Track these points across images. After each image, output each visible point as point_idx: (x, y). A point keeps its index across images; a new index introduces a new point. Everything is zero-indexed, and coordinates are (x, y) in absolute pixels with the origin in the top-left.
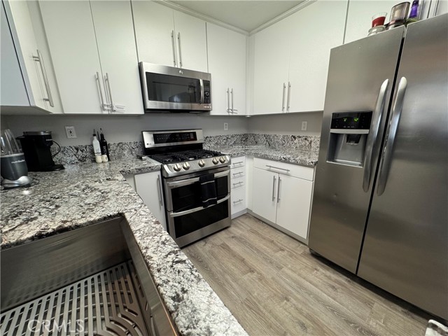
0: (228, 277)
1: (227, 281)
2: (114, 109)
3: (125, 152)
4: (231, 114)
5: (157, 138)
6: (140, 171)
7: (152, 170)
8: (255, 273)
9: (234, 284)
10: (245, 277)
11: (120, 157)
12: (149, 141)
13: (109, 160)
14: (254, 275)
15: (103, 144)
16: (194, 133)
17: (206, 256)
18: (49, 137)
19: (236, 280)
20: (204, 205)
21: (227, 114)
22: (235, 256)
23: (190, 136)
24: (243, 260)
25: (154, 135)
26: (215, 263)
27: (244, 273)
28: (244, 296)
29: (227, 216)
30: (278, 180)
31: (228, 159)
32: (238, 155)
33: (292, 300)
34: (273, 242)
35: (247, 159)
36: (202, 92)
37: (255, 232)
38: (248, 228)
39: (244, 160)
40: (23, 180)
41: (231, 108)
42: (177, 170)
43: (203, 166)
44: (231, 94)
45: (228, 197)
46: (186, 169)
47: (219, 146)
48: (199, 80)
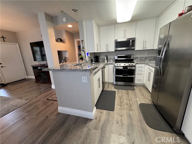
0: (121, 93)
2: (109, 51)
4: (144, 49)
6: (109, 64)
7: (112, 64)
10: (125, 94)
11: (110, 61)
12: (116, 58)
13: (107, 61)
15: (107, 58)
16: (130, 56)
18: (99, 56)
19: (122, 94)
20: (123, 75)
21: (143, 49)
23: (128, 57)
28: (121, 96)
29: (133, 82)
30: (150, 73)
31: (134, 64)
32: (141, 64)
33: (131, 102)
34: (143, 94)
35: (146, 65)
36: (131, 44)
37: (140, 90)
38: (140, 89)
39: (143, 65)
40: (94, 63)
41: (144, 47)
42: (117, 65)
43: (125, 65)
44: (145, 42)
45: (134, 76)
46: (120, 65)
47: (141, 61)
48: (130, 40)
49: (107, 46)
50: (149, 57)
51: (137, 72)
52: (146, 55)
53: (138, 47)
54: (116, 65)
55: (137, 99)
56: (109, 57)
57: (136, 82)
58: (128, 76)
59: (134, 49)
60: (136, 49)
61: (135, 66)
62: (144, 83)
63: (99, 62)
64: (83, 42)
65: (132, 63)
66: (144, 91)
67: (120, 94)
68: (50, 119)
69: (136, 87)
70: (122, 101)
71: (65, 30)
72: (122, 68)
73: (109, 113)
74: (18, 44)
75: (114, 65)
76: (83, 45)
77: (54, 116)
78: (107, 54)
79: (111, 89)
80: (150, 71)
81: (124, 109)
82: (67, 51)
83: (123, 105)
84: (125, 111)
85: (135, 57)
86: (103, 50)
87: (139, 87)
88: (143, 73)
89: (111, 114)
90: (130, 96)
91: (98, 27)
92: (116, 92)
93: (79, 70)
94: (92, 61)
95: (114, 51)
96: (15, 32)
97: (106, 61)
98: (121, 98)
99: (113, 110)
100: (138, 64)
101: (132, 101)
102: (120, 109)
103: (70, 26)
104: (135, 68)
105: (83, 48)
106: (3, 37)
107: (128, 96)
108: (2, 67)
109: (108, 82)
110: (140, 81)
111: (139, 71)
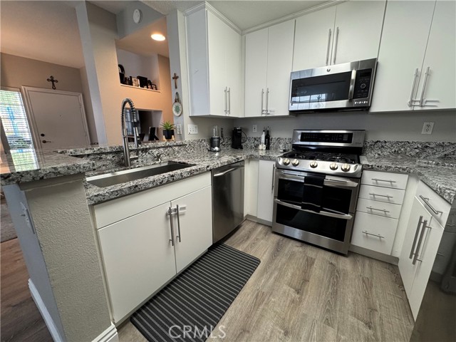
0: (276, 273)
1: (272, 274)
2: (269, 112)
3: (281, 146)
4: (418, 108)
5: (305, 137)
6: (263, 158)
8: (298, 296)
9: (272, 280)
10: (286, 287)
11: (276, 149)
13: (268, 148)
14: (294, 295)
16: (350, 136)
17: (286, 252)
18: (240, 130)
19: (276, 280)
20: (303, 206)
21: (409, 109)
22: (305, 272)
23: (342, 138)
24: (306, 281)
25: (302, 134)
26: (284, 260)
27: (290, 285)
28: (265, 290)
29: (342, 239)
32: (387, 170)
35: (413, 180)
38: (367, 275)
39: (400, 179)
40: (217, 148)
41: (419, 99)
43: (313, 167)
44: (423, 77)
45: (348, 216)
46: (294, 165)
47: (399, 157)
48: (351, 72)
49: (266, 94)
50: (441, 145)
51: (366, 202)
54: (281, 162)
56: (274, 136)
57: (359, 240)
58: (322, 213)
59: (366, 109)
61: (357, 178)
62: (397, 255)
63: (242, 148)
64: (178, 80)
67: (268, 280)
69: (355, 264)
70: (255, 319)
71: (158, 55)
76: (177, 90)
79: (252, 245)
82: (160, 112)
85: (371, 139)
86: (253, 111)
88: (394, 211)
90: (303, 308)
91: (242, 35)
92: (259, 268)
94: (211, 143)
95: (287, 114)
96: (79, 70)
97: (262, 147)
100: (372, 169)
103: (158, 37)
104: (355, 184)
105: (177, 100)
106: (52, 80)
107: (293, 301)
108: (44, 142)
109: (255, 218)
110: (375, 240)
111: (374, 199)
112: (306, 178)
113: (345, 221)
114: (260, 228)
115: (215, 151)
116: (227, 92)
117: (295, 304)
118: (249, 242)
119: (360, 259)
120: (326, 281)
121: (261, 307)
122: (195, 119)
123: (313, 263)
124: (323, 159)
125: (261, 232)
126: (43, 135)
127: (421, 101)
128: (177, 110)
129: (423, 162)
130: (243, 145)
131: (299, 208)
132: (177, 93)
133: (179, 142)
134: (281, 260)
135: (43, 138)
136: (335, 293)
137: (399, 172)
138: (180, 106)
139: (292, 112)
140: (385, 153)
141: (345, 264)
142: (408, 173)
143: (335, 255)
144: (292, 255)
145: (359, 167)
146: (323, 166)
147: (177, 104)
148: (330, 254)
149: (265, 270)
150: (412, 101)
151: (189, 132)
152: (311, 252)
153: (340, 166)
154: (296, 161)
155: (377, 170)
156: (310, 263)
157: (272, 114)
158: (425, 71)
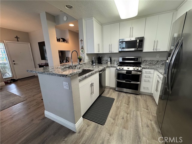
0: (120, 101)
1: (119, 102)
3: (115, 62)
4: (155, 51)
5: (123, 59)
6: (112, 67)
9: (120, 103)
10: (124, 104)
12: (121, 60)
13: (111, 63)
15: (111, 60)
16: (137, 59)
17: (121, 96)
18: (101, 57)
19: (121, 103)
20: (126, 81)
21: (153, 51)
22: (128, 100)
24: (129, 102)
25: (123, 58)
27: (125, 104)
28: (119, 106)
29: (137, 90)
30: (158, 82)
31: (140, 69)
32: (148, 68)
33: (129, 115)
34: (148, 106)
35: (155, 71)
36: (138, 44)
37: (146, 101)
38: (145, 99)
39: (152, 71)
40: (94, 64)
41: (155, 48)
42: (120, 68)
43: (128, 69)
44: (156, 42)
45: (139, 83)
46: (122, 68)
47: (151, 65)
48: (137, 40)
49: (110, 46)
50: (162, 61)
51: (143, 78)
52: (158, 58)
53: (147, 48)
54: (118, 68)
55: (139, 113)
56: (113, 59)
57: (142, 90)
58: (132, 82)
59: (142, 51)
60: (144, 51)
61: (141, 71)
62: (152, 93)
63: (102, 64)
64: (82, 41)
65: (137, 67)
66: (150, 103)
67: (119, 103)
68: (34, 124)
69: (141, 97)
70: (118, 112)
71: (69, 30)
72: (125, 72)
73: (97, 127)
74: (29, 44)
75: (116, 68)
76: (82, 45)
77: (39, 120)
78: (111, 55)
79: (111, 95)
80: (159, 80)
81: (116, 125)
82: (69, 51)
83: (118, 118)
84: (117, 127)
85: (143, 59)
86: (106, 51)
87: (145, 96)
88: (151, 80)
89: (99, 129)
90: (130, 108)
91: (101, 26)
92: (115, 100)
93: (57, 74)
94: (93, 62)
95: (118, 52)
96: (28, 33)
97: (109, 63)
98: (118, 108)
99: (103, 123)
100: (145, 68)
101: (131, 114)
102: (112, 123)
103: (71, 25)
104: (140, 73)
105: (82, 48)
106: (17, 38)
107: (127, 107)
108: (15, 64)
109: (109, 87)
110: (146, 89)
111: (146, 77)
112: (126, 72)
113: (138, 84)
114: (111, 90)
115: (94, 65)
116: (99, 45)
117: (128, 108)
118: (109, 94)
119: (143, 95)
120: (135, 101)
121: (119, 110)
122: (88, 54)
123: (130, 98)
124: (130, 66)
125: (112, 91)
126: (14, 61)
127: (156, 49)
128: (82, 51)
129: (157, 66)
130: (102, 62)
131: (125, 82)
132: (82, 46)
133: (84, 63)
134: (121, 98)
135: (14, 63)
136: (138, 104)
137: (152, 69)
138: (83, 50)
139: (120, 52)
140: (147, 64)
141: (139, 97)
142: (154, 69)
143: (136, 95)
144: (124, 96)
145: (141, 68)
146: (131, 68)
147: (82, 49)
148: (134, 95)
149: (117, 101)
150: (154, 49)
151: (86, 59)
152: (129, 95)
153: (136, 68)
154: (123, 67)
155: (146, 69)
156: (129, 98)
157: (113, 52)
158: (156, 41)
